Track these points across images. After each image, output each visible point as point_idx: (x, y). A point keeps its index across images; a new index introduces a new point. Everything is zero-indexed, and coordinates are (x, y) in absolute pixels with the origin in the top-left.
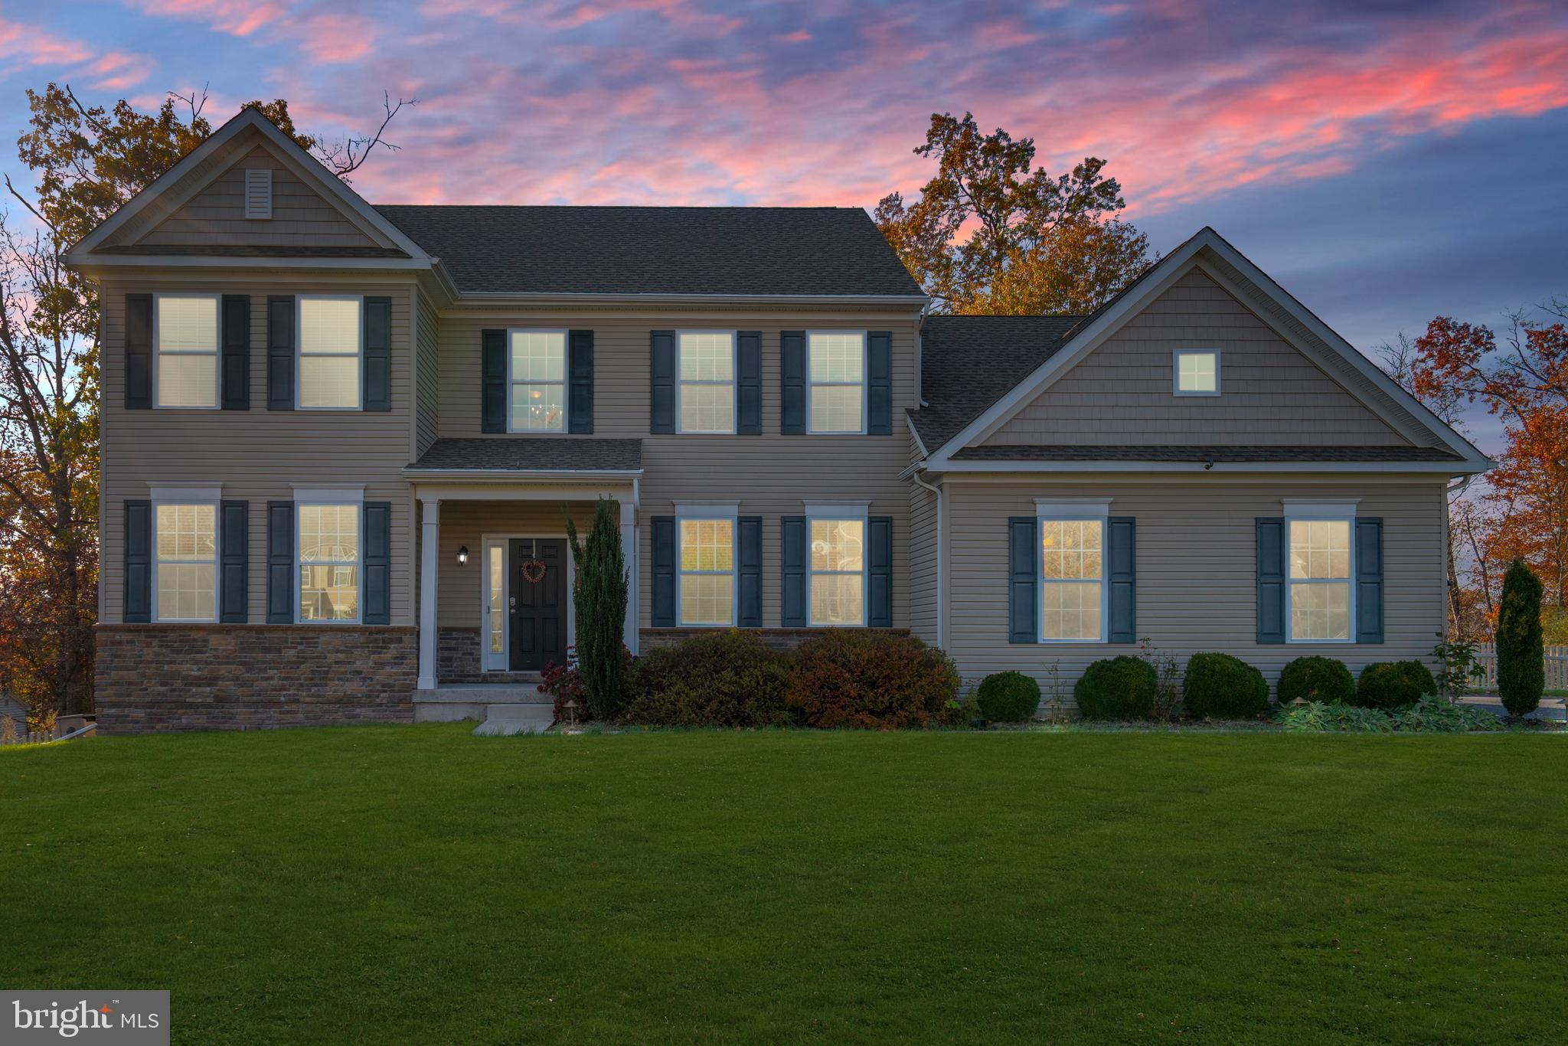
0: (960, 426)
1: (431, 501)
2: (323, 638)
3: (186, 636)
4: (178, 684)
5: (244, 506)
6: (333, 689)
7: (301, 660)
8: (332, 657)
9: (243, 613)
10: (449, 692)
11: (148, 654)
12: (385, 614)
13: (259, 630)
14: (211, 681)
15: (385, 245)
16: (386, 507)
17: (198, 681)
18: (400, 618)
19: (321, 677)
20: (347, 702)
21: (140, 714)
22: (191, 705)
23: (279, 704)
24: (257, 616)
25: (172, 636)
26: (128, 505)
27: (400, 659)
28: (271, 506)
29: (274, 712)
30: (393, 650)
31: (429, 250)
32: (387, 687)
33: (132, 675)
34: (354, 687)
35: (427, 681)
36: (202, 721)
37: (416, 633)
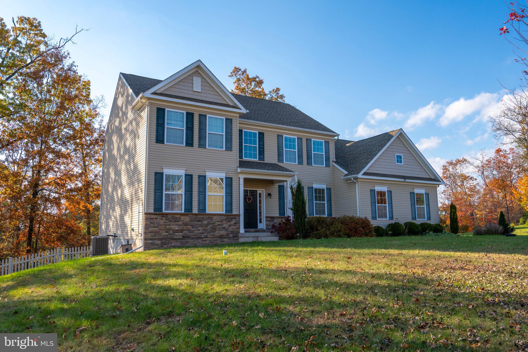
1: (242, 177)
2: (215, 217)
3: (174, 218)
4: (171, 232)
5: (191, 176)
6: (217, 233)
7: (208, 224)
8: (217, 223)
9: (191, 210)
10: (248, 234)
11: (162, 222)
12: (231, 210)
13: (196, 215)
14: (181, 231)
15: (231, 104)
16: (231, 179)
17: (178, 231)
18: (234, 212)
19: (214, 229)
20: (221, 237)
21: (159, 242)
22: (175, 239)
23: (202, 238)
24: (195, 210)
25: (169, 216)
26: (156, 173)
27: (236, 223)
28: (199, 176)
29: (200, 241)
30: (233, 222)
31: (246, 108)
32: (232, 232)
33: (156, 229)
34: (223, 232)
35: (242, 230)
36: (179, 244)
37: (239, 215)
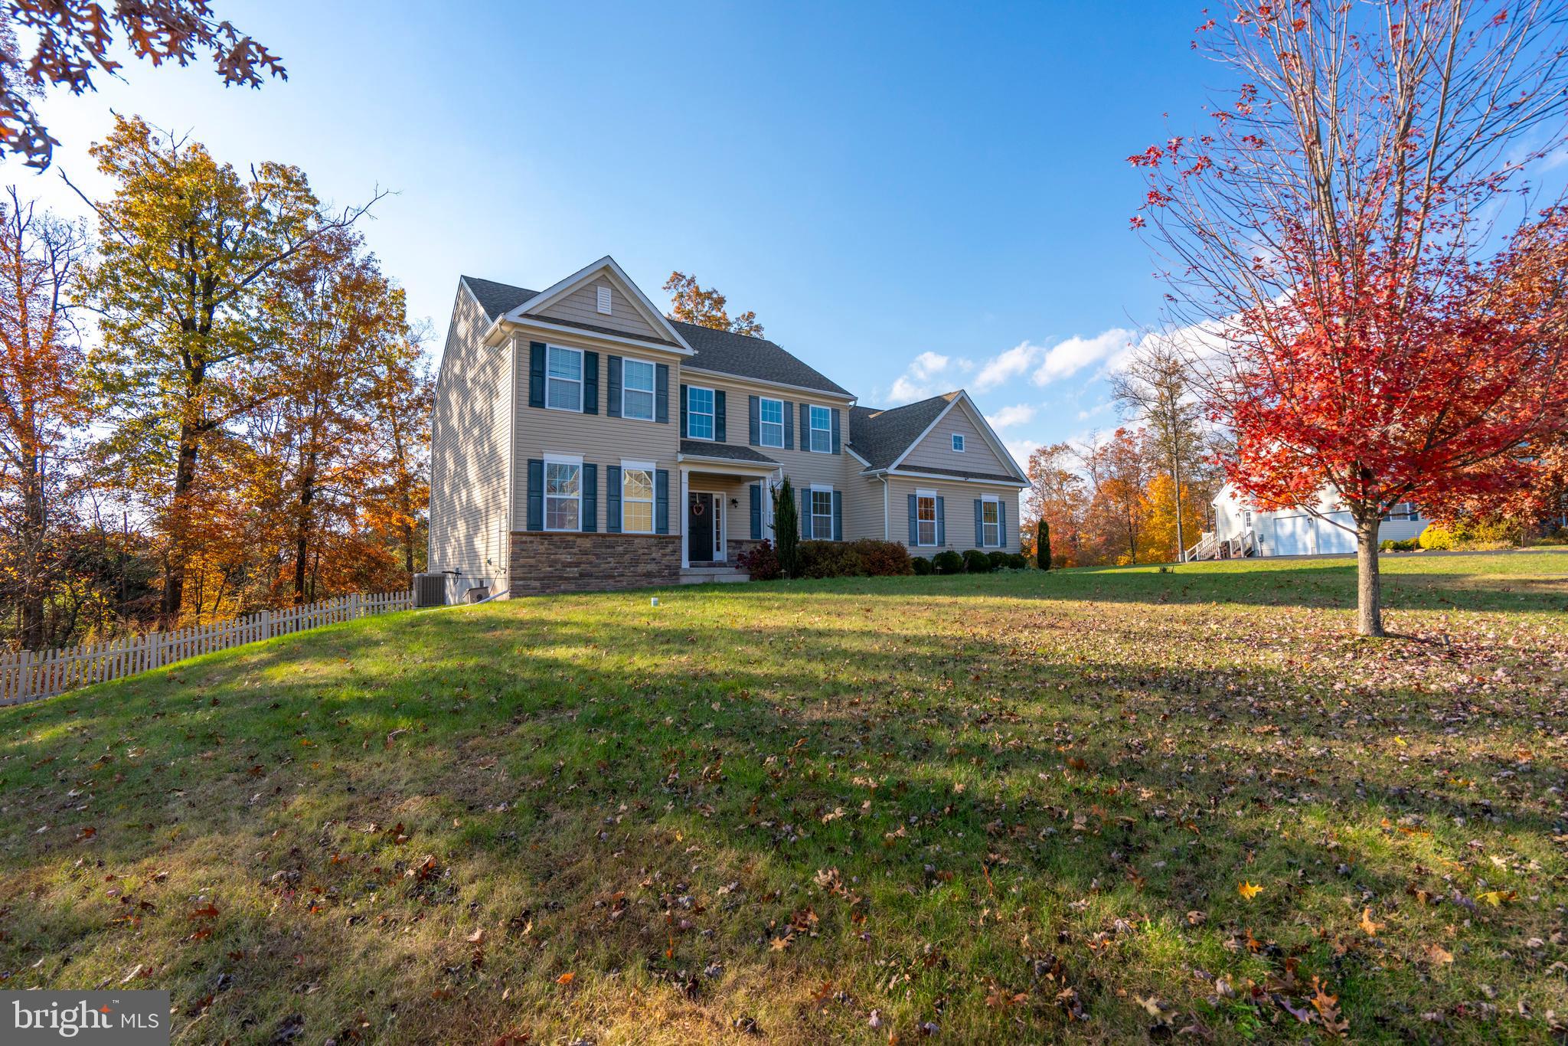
0: (897, 457)
1: (686, 470)
2: (637, 541)
3: (565, 541)
4: (559, 566)
5: (595, 467)
6: (642, 568)
7: (626, 552)
8: (641, 551)
9: (595, 526)
10: (696, 570)
11: (542, 548)
12: (666, 529)
13: (603, 536)
14: (577, 564)
15: (667, 339)
16: (666, 472)
17: (570, 565)
18: (672, 532)
19: (635, 562)
20: (649, 575)
21: (537, 584)
22: (566, 579)
23: (613, 577)
24: (602, 528)
25: (556, 538)
26: (530, 462)
27: (674, 551)
28: (609, 468)
29: (611, 581)
30: (670, 548)
31: (694, 348)
32: (668, 567)
33: (532, 561)
34: (652, 567)
35: (685, 564)
36: (573, 587)
37: (680, 538)
